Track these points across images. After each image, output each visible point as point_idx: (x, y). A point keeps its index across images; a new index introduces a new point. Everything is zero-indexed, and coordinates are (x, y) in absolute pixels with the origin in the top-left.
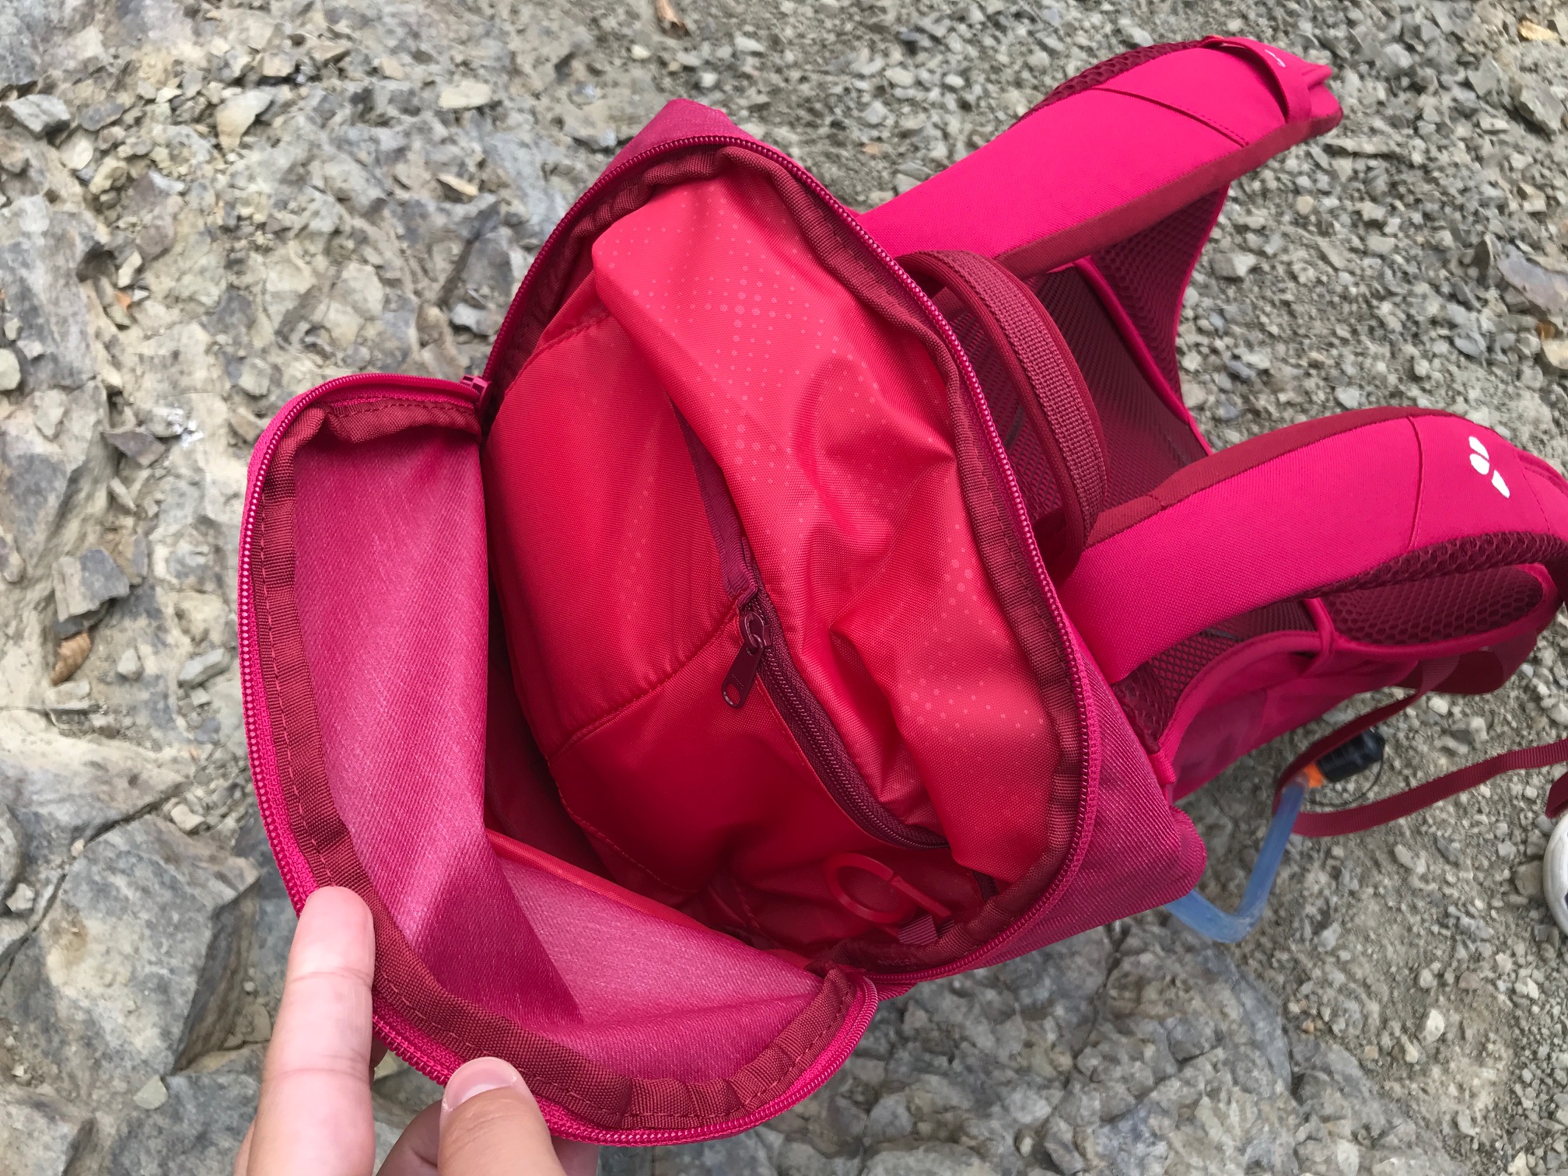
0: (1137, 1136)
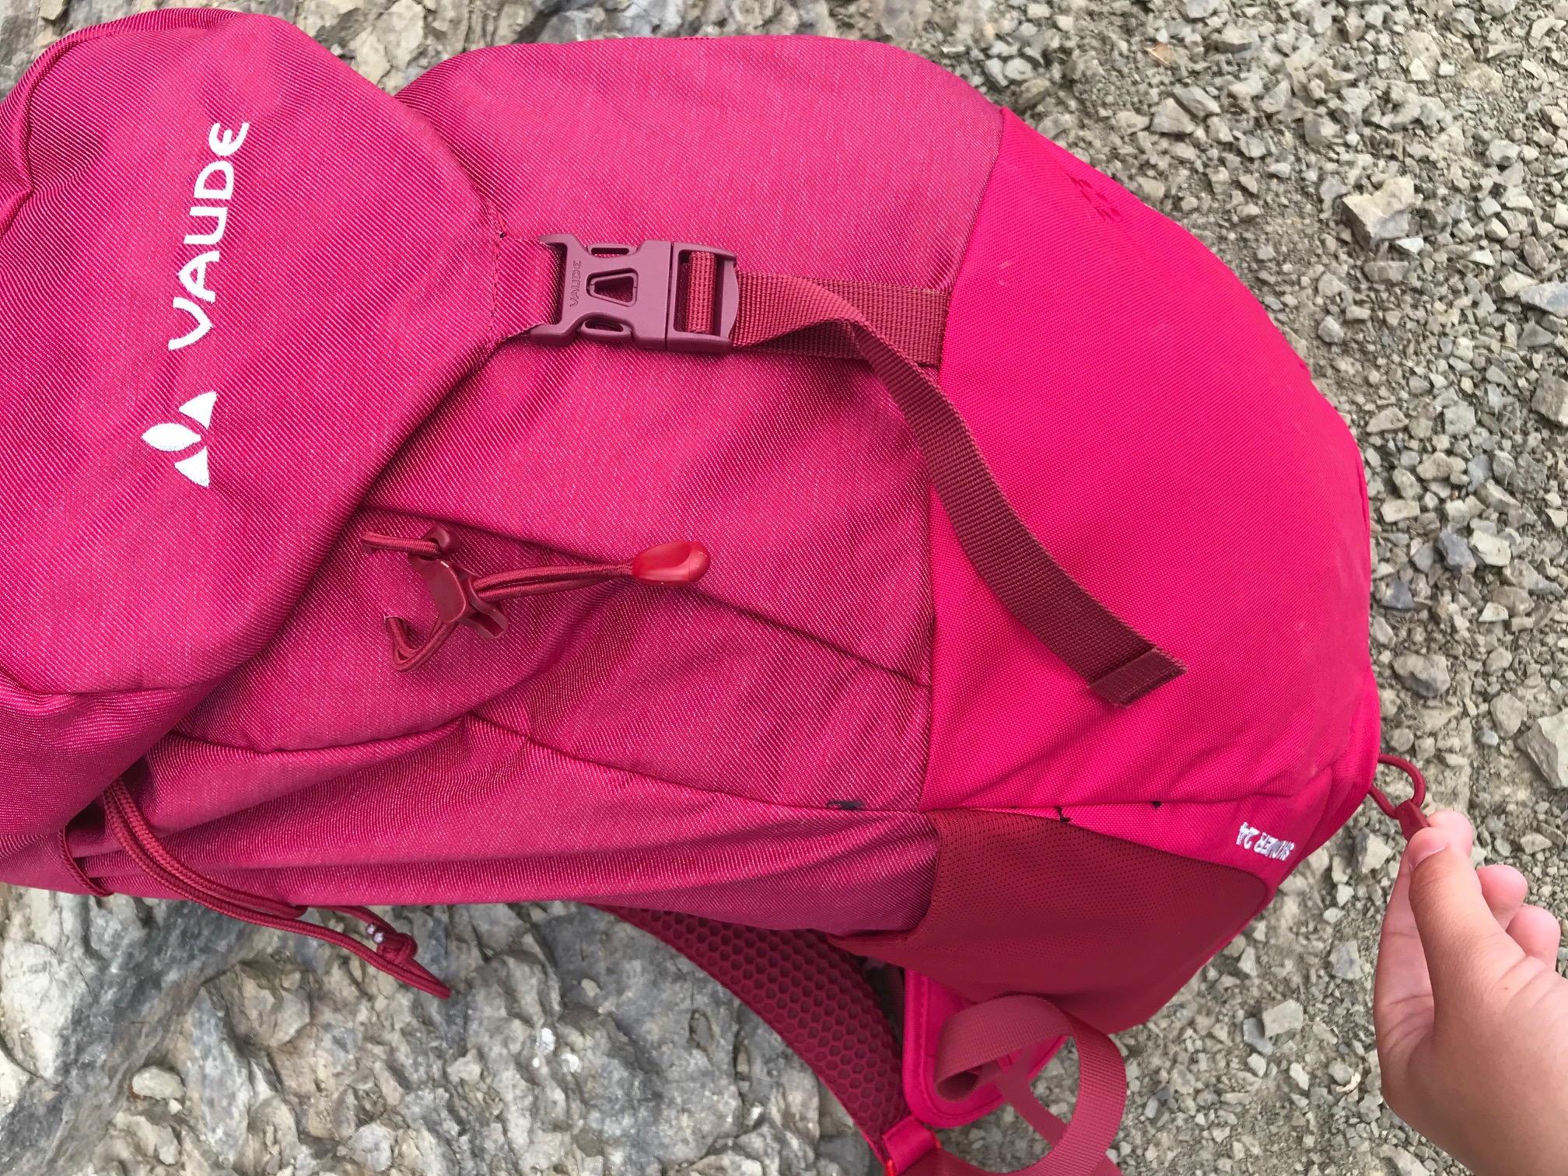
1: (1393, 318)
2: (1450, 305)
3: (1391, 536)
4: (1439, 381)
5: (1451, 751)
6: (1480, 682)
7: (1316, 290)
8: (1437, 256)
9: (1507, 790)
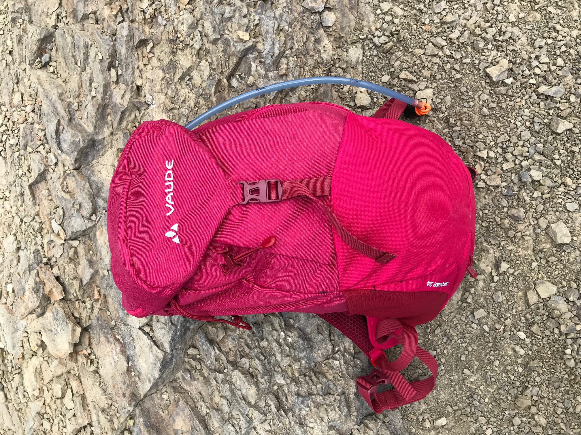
0: (302, 402)
1: (504, 106)
2: (522, 99)
3: (506, 174)
4: (519, 124)
5: (526, 235)
6: (535, 214)
7: (480, 100)
8: (517, 84)
9: (544, 245)
